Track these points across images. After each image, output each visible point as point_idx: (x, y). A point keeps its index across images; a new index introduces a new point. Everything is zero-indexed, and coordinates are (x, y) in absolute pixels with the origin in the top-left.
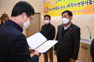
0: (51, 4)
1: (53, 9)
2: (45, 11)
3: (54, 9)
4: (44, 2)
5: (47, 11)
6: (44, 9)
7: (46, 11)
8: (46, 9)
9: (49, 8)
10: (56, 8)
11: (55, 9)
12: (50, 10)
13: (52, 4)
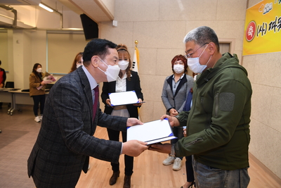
0: (265, 11)
1: (268, 26)
2: (247, 34)
3: (273, 25)
4: (247, 7)
5: (253, 33)
6: (245, 29)
7: (250, 34)
8: (251, 28)
9: (259, 24)
10: (277, 21)
11: (275, 26)
12: (262, 30)
13: (268, 9)
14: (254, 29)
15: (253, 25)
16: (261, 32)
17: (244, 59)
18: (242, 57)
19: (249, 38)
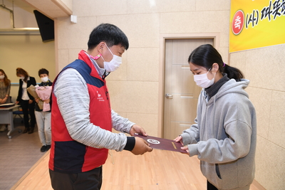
1: (260, 14)
2: (234, 27)
3: (266, 12)
5: (241, 25)
6: (231, 21)
7: (237, 25)
8: (238, 19)
9: (248, 13)
10: (272, 6)
11: (269, 13)
12: (252, 20)
14: (242, 20)
15: (241, 15)
16: (251, 22)
17: (232, 56)
18: (229, 54)
19: (236, 31)
